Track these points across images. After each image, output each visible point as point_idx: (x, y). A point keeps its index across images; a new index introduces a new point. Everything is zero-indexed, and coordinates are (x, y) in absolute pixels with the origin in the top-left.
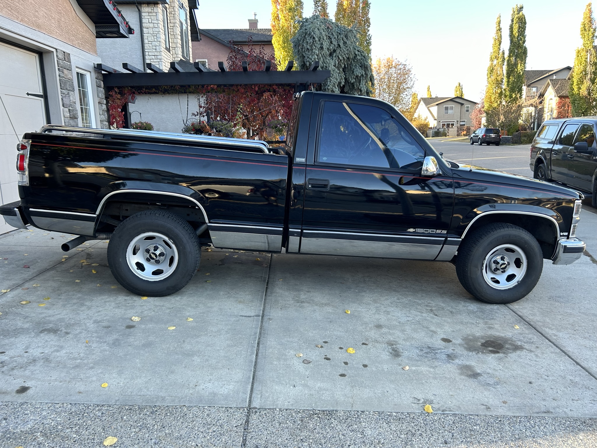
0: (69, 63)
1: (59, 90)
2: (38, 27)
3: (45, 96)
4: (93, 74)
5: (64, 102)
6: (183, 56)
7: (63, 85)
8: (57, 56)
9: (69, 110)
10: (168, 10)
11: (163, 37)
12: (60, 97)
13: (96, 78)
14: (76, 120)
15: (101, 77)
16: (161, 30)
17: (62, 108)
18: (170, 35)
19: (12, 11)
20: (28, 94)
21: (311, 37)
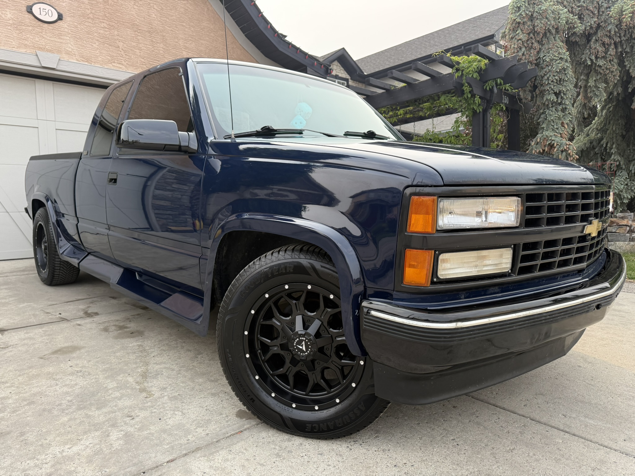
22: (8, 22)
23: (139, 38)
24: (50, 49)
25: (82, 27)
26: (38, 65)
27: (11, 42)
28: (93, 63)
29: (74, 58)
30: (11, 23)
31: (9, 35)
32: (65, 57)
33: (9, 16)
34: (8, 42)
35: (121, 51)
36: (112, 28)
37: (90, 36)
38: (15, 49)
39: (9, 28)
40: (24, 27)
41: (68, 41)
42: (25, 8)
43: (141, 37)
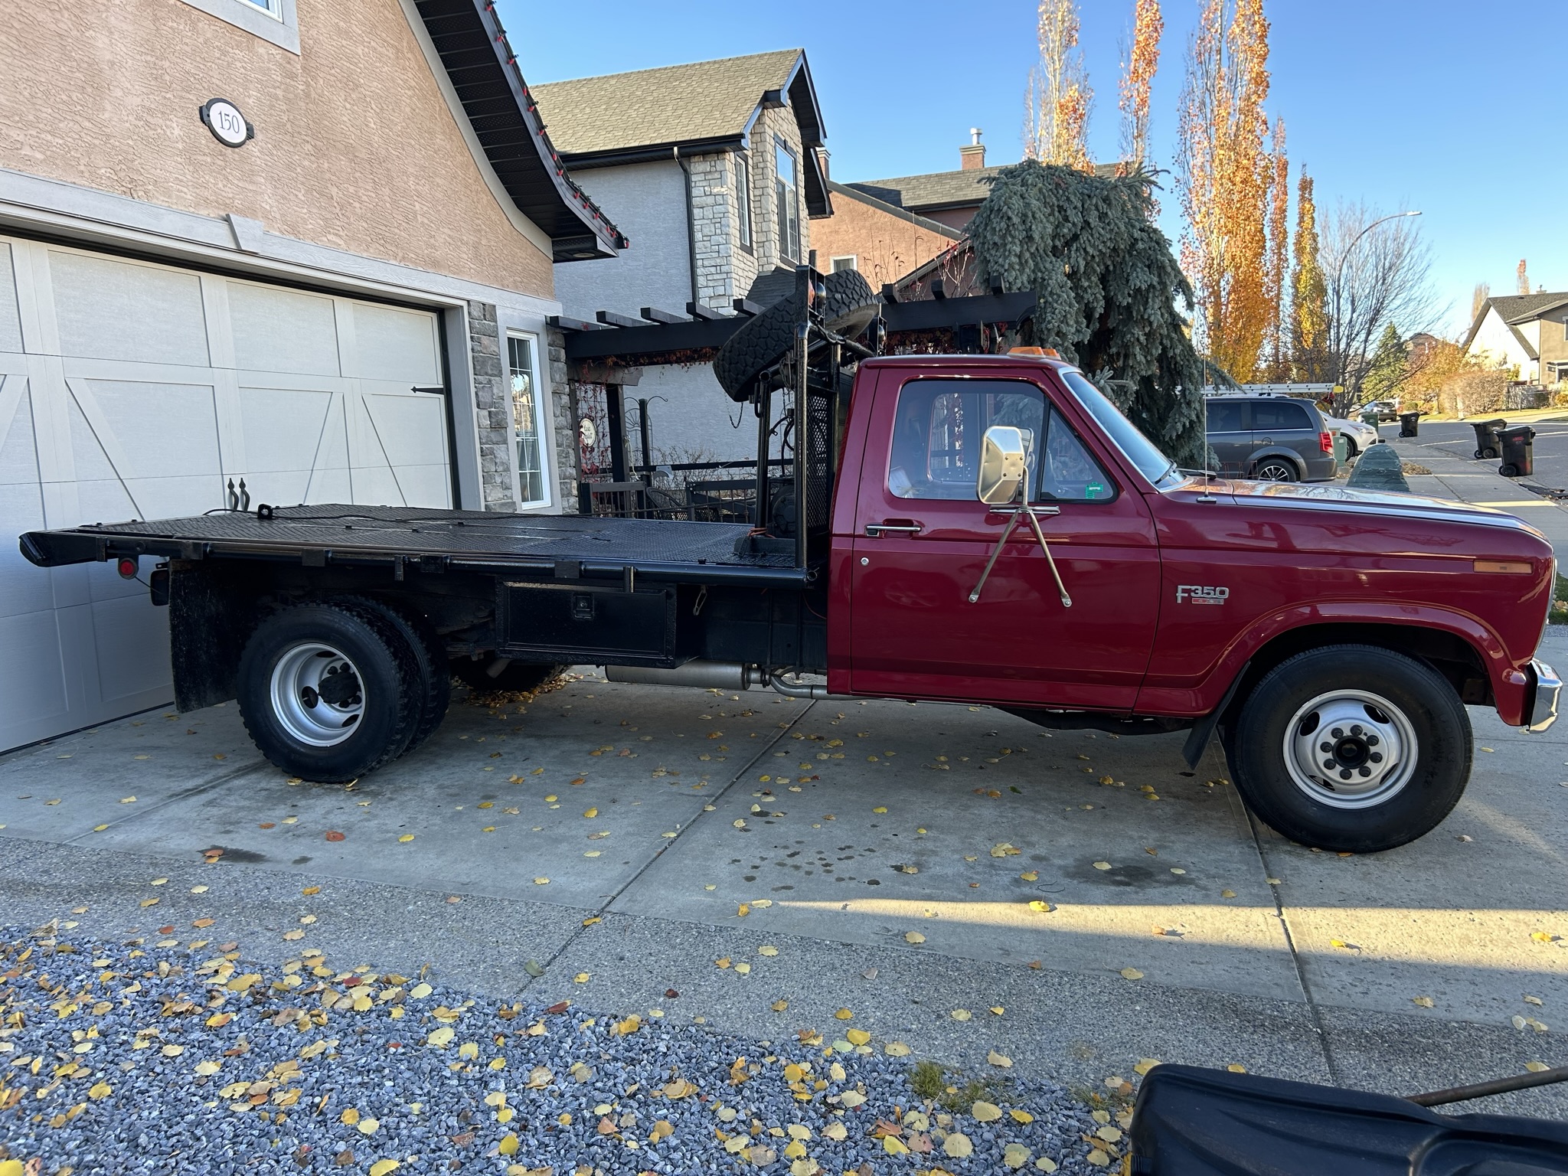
0: (492, 324)
1: (472, 376)
2: (434, 265)
3: (447, 391)
4: (544, 337)
5: (481, 399)
6: (782, 260)
7: (478, 367)
8: (469, 313)
9: (490, 412)
10: (750, 161)
11: (734, 222)
12: (473, 390)
13: (549, 345)
14: (503, 431)
15: (561, 341)
16: (731, 209)
17: (475, 409)
18: (753, 215)
19: (387, 245)
20: (415, 390)
21: (1002, 217)
22: (176, 145)
23: (356, 175)
25: (279, 154)
27: (186, 193)
28: (303, 238)
29: (275, 225)
30: (181, 147)
31: (181, 178)
33: (177, 132)
34: (181, 194)
35: (335, 207)
36: (319, 154)
37: (292, 174)
38: (192, 210)
39: (179, 159)
40: (202, 158)
41: (264, 187)
42: (198, 114)
43: (359, 174)
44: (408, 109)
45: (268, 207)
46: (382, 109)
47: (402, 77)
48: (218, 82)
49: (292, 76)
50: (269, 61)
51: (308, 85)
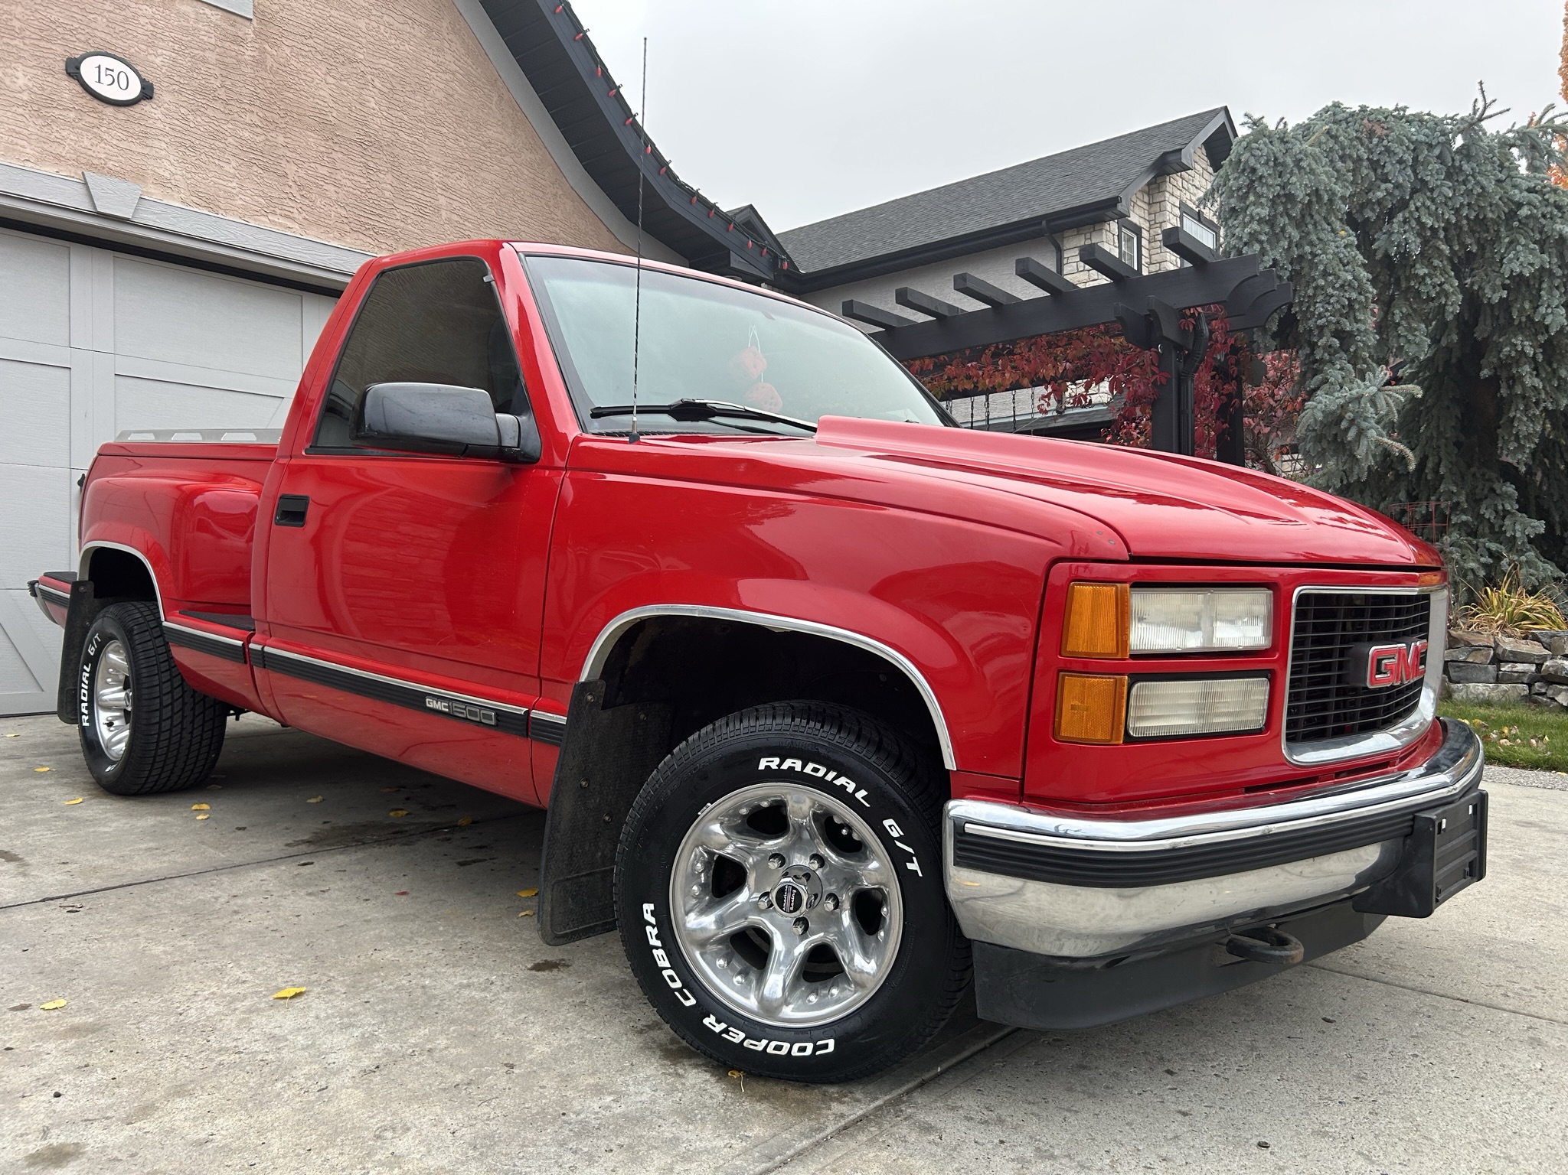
22: (17, 95)
23: (334, 155)
24: (119, 169)
25: (199, 119)
26: (88, 208)
27: (23, 147)
28: (221, 212)
29: (176, 195)
30: (25, 98)
31: (17, 129)
32: (153, 191)
33: (22, 81)
34: (15, 147)
35: (290, 187)
36: (272, 127)
37: (217, 143)
38: (30, 165)
39: (20, 111)
40: (57, 112)
41: (163, 153)
42: (63, 65)
43: (340, 155)
44: (440, 95)
45: (167, 175)
46: (393, 89)
47: (435, 58)
48: (103, 36)
49: (238, 40)
50: (197, 21)
51: (263, 51)
